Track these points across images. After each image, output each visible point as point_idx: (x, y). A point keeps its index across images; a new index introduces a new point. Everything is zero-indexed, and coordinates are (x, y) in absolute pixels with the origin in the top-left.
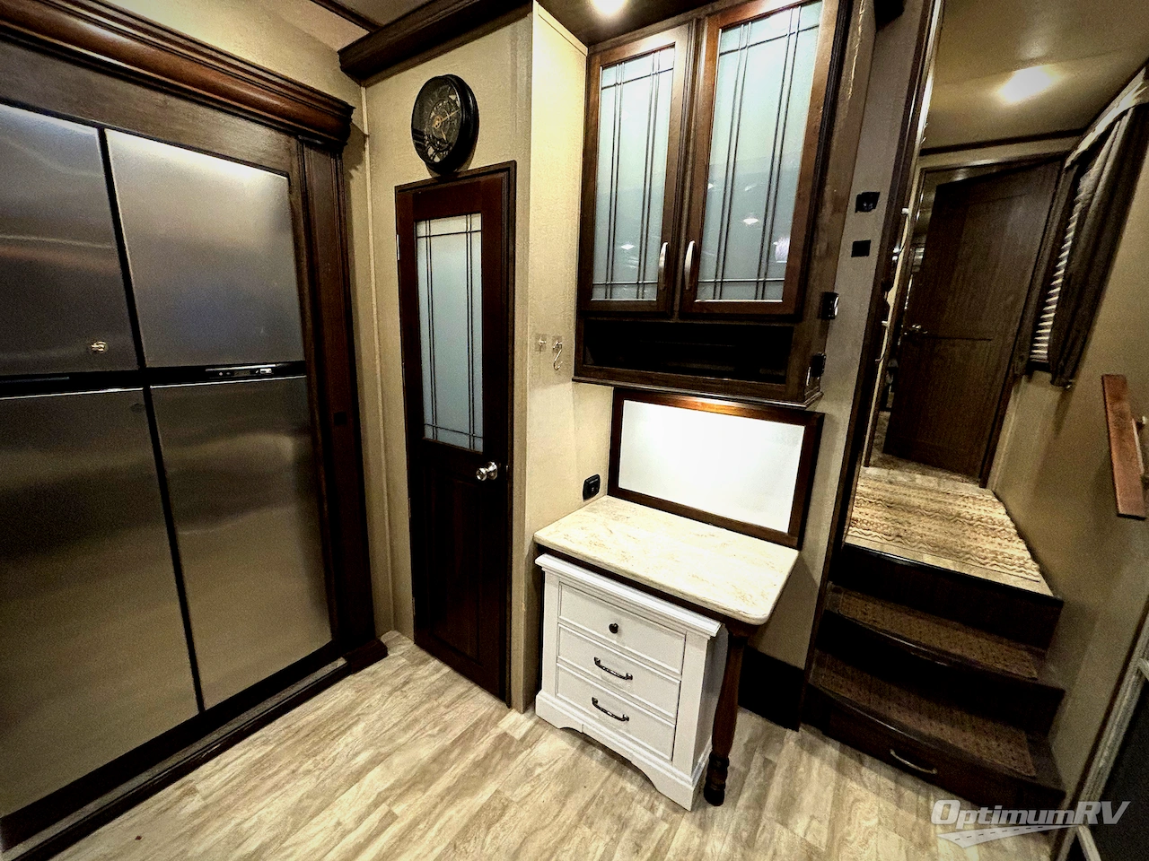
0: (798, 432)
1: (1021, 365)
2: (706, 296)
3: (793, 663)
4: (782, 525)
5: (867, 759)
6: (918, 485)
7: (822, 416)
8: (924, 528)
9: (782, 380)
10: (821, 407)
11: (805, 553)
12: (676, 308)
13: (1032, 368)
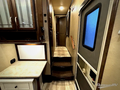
0: (43, 46)
1: (66, 36)
2: (21, 27)
3: (49, 74)
4: (44, 58)
5: (59, 81)
6: (61, 48)
7: (46, 43)
8: (61, 53)
9: (36, 39)
10: (46, 42)
11: (48, 61)
12: (17, 29)
13: (67, 36)
